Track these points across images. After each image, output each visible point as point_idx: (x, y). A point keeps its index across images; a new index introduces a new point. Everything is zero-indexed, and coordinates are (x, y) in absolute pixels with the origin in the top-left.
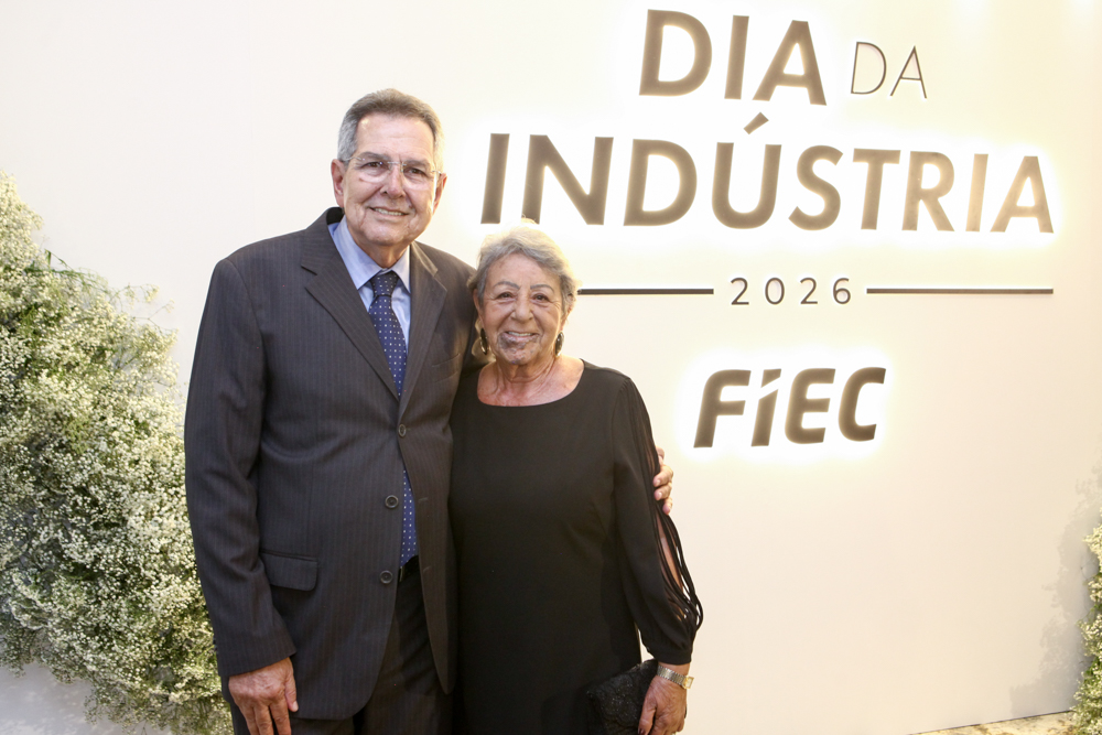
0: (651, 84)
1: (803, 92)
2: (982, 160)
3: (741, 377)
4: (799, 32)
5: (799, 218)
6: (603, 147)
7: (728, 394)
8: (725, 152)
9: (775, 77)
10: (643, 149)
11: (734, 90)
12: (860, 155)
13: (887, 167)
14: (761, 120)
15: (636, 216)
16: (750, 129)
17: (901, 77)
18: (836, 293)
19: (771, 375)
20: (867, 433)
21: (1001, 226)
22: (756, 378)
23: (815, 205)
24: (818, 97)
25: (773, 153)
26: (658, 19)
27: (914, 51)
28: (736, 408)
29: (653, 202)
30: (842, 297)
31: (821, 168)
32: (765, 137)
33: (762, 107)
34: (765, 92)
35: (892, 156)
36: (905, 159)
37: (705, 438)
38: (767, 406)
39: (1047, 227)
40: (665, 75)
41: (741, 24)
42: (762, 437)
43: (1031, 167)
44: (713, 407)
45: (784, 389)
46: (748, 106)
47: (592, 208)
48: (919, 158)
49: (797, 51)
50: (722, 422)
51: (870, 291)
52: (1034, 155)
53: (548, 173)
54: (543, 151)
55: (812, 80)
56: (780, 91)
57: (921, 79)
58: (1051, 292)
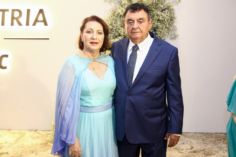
2: (28, 11)
13: (6, 13)
20: (5, 68)
21: (34, 24)
35: (7, 10)
36: (10, 11)
39: (46, 24)
43: (41, 11)
48: (13, 11)
51: (4, 39)
52: (42, 9)
58: (49, 39)
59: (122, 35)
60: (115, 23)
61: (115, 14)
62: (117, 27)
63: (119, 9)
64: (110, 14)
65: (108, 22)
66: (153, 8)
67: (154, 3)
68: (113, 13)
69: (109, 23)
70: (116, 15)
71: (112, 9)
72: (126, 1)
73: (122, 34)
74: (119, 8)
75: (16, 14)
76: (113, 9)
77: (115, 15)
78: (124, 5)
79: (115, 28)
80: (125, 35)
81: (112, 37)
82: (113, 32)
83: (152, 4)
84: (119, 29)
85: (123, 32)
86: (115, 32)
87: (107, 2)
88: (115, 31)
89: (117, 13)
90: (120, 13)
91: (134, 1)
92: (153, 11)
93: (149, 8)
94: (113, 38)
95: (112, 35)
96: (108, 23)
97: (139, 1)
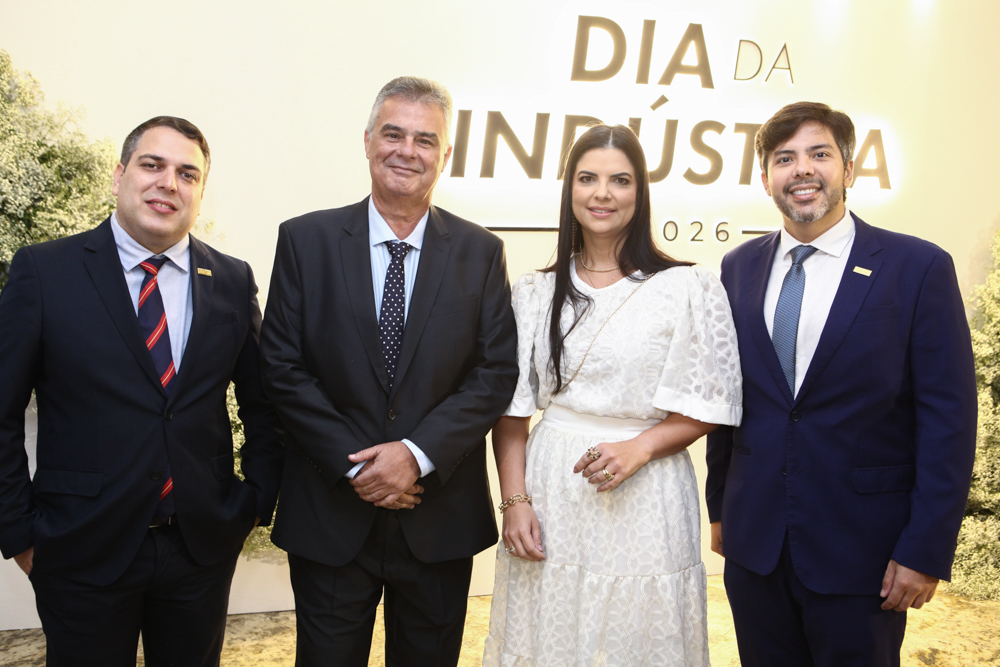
0: (579, 72)
1: (697, 78)
4: (695, 32)
5: (691, 176)
6: (543, 120)
8: (635, 124)
9: (675, 67)
10: (572, 122)
11: (643, 77)
12: (739, 127)
14: (663, 100)
16: (654, 107)
17: (774, 67)
18: (717, 233)
23: (703, 166)
24: (708, 82)
25: (672, 126)
26: (585, 23)
27: (785, 47)
30: (722, 236)
31: (709, 138)
32: (666, 113)
33: (664, 90)
34: (667, 79)
39: (886, 184)
40: (590, 66)
41: (650, 26)
43: (875, 137)
46: (654, 88)
47: (533, 166)
49: (692, 46)
51: (745, 232)
52: (877, 128)
53: (501, 140)
54: (497, 123)
55: (704, 70)
56: (678, 77)
57: (789, 69)
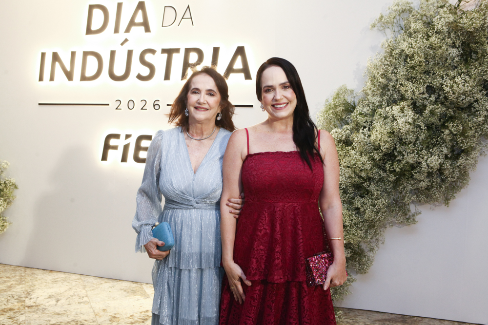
0: (89, 31)
1: (143, 28)
2: (216, 50)
3: (117, 136)
4: (141, 6)
5: (140, 77)
6: (73, 54)
7: (113, 142)
8: (113, 53)
9: (132, 23)
10: (86, 54)
11: (116, 31)
12: (164, 51)
13: (175, 55)
14: (126, 40)
15: (83, 78)
16: (122, 44)
17: (183, 18)
18: (154, 106)
19: (128, 136)
22: (123, 137)
23: (145, 72)
24: (147, 29)
25: (130, 53)
26: (91, 7)
27: (188, 7)
28: (115, 148)
29: (89, 73)
30: (157, 107)
31: (148, 57)
32: (128, 46)
33: (127, 36)
34: (128, 30)
35: (177, 50)
36: (182, 52)
37: (104, 158)
38: (126, 148)
39: (248, 77)
40: (94, 27)
41: (120, 5)
42: (124, 159)
43: (240, 51)
44: (107, 147)
45: (132, 142)
46: (122, 35)
47: (69, 76)
48: (188, 51)
49: (140, 12)
50: (110, 152)
51: (168, 105)
52: (242, 46)
53: (57, 64)
54: (56, 57)
55: (146, 25)
56: (133, 28)
57: (191, 18)
58: (252, 106)
59: (409, 97)
60: (392, 73)
61: (393, 52)
62: (397, 80)
63: (402, 41)
64: (383, 54)
65: (377, 70)
66: (482, 36)
67: (485, 25)
68: (389, 51)
69: (380, 73)
70: (397, 54)
71: (386, 43)
72: (420, 24)
73: (409, 95)
74: (404, 40)
75: (193, 58)
76: (389, 41)
77: (393, 54)
78: (415, 32)
79: (392, 84)
80: (416, 97)
81: (385, 103)
82: (389, 93)
83: (480, 29)
84: (401, 84)
85: (411, 90)
86: (392, 92)
87: (376, 28)
88: (392, 90)
89: (397, 51)
90: (406, 50)
91: (438, 24)
92: (483, 45)
93: (475, 36)
94: (386, 105)
95: (386, 99)
96: (378, 73)
97: (449, 23)
